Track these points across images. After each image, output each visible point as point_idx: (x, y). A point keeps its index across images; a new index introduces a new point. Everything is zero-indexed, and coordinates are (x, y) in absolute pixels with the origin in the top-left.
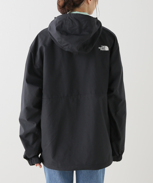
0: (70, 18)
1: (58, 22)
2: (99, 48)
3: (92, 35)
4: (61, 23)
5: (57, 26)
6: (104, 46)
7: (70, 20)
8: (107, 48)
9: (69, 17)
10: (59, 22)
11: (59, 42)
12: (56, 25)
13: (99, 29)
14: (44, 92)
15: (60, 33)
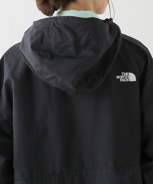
0: (56, 25)
1: (34, 33)
2: (118, 77)
3: (101, 55)
4: (39, 35)
5: (33, 41)
6: (127, 74)
7: (56, 30)
8: (132, 77)
9: (54, 24)
10: (36, 34)
11: (37, 71)
12: (32, 39)
13: (116, 42)
14: (16, 166)
15: (39, 55)
